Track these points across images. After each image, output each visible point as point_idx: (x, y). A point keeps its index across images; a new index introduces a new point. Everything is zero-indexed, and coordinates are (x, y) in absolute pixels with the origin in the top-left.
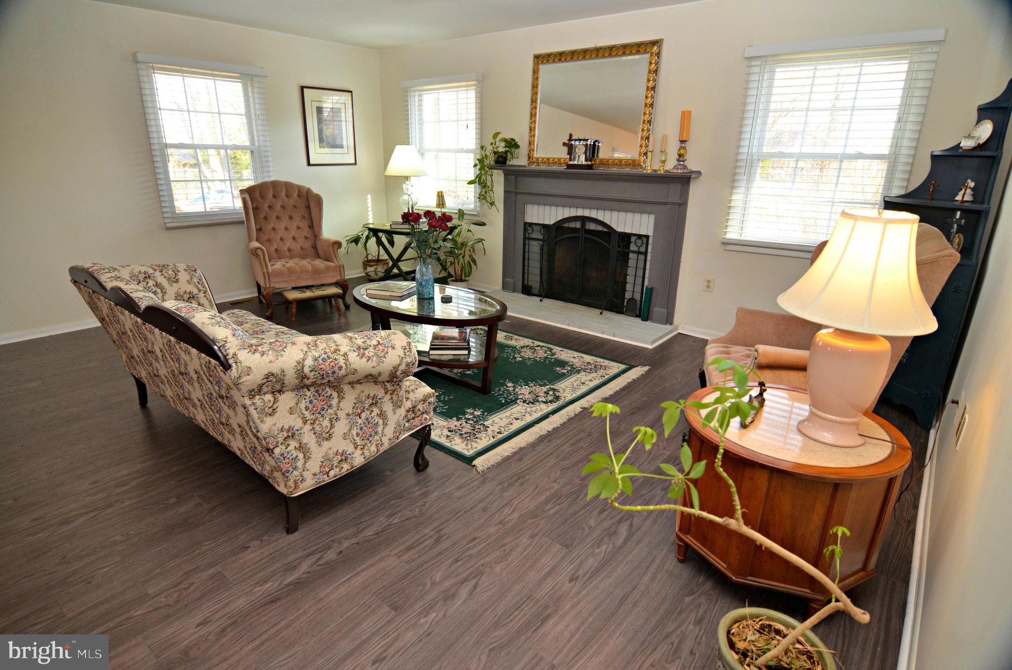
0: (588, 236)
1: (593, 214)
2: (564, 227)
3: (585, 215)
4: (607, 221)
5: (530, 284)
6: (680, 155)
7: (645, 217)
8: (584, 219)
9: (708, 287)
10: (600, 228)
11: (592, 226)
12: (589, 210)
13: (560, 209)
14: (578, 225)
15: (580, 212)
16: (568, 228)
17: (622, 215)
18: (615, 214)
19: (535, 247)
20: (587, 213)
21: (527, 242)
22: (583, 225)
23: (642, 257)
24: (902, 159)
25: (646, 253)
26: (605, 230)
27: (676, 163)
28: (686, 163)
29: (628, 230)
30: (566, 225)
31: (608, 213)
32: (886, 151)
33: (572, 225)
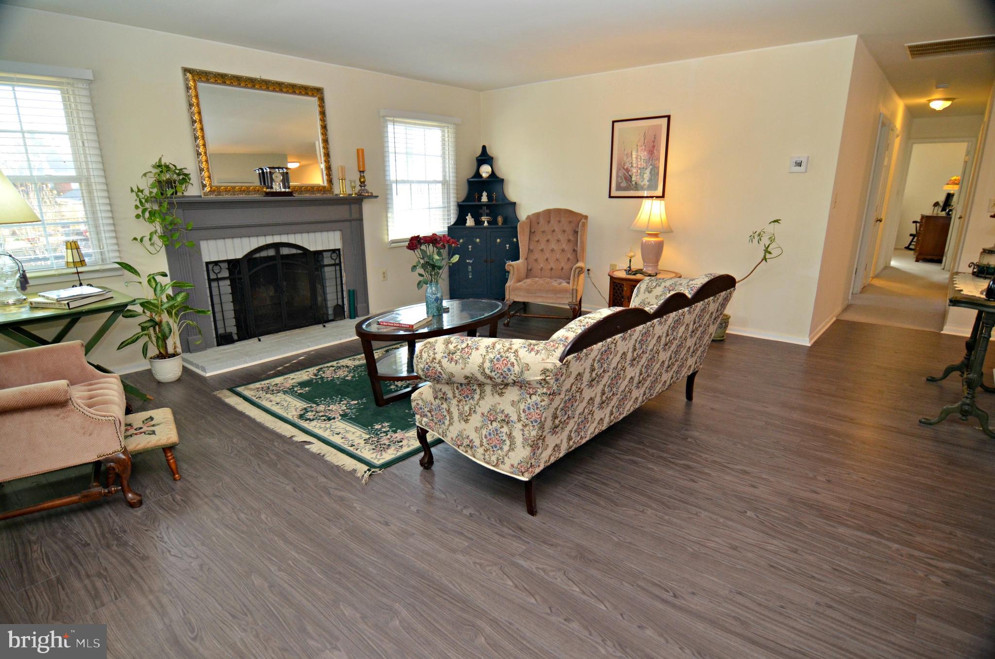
0: (284, 261)
1: (284, 239)
2: (256, 258)
3: (275, 242)
4: (299, 243)
5: (229, 330)
6: (361, 182)
7: (331, 234)
8: (277, 246)
9: (384, 277)
10: (294, 251)
11: (285, 251)
12: (279, 236)
13: (245, 240)
14: (271, 252)
15: (270, 240)
16: (261, 258)
17: (312, 235)
18: (305, 235)
19: (226, 287)
20: (277, 239)
21: (214, 284)
22: (278, 251)
23: (338, 268)
24: (451, 183)
25: (340, 264)
26: (299, 252)
27: (360, 188)
28: (366, 188)
29: (320, 248)
30: (257, 255)
31: (298, 236)
32: (440, 179)
33: (264, 254)
